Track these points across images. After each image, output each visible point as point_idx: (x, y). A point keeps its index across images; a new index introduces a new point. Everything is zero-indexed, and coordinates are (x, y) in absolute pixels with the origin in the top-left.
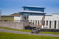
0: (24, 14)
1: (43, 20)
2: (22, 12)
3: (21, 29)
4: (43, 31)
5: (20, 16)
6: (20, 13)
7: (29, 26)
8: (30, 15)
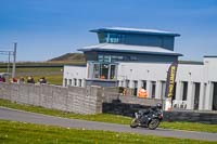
0: (100, 57)
1: (172, 78)
2: (93, 50)
3: (87, 112)
4: (171, 121)
5: (85, 66)
6: (86, 52)
7: (119, 101)
8: (122, 60)
